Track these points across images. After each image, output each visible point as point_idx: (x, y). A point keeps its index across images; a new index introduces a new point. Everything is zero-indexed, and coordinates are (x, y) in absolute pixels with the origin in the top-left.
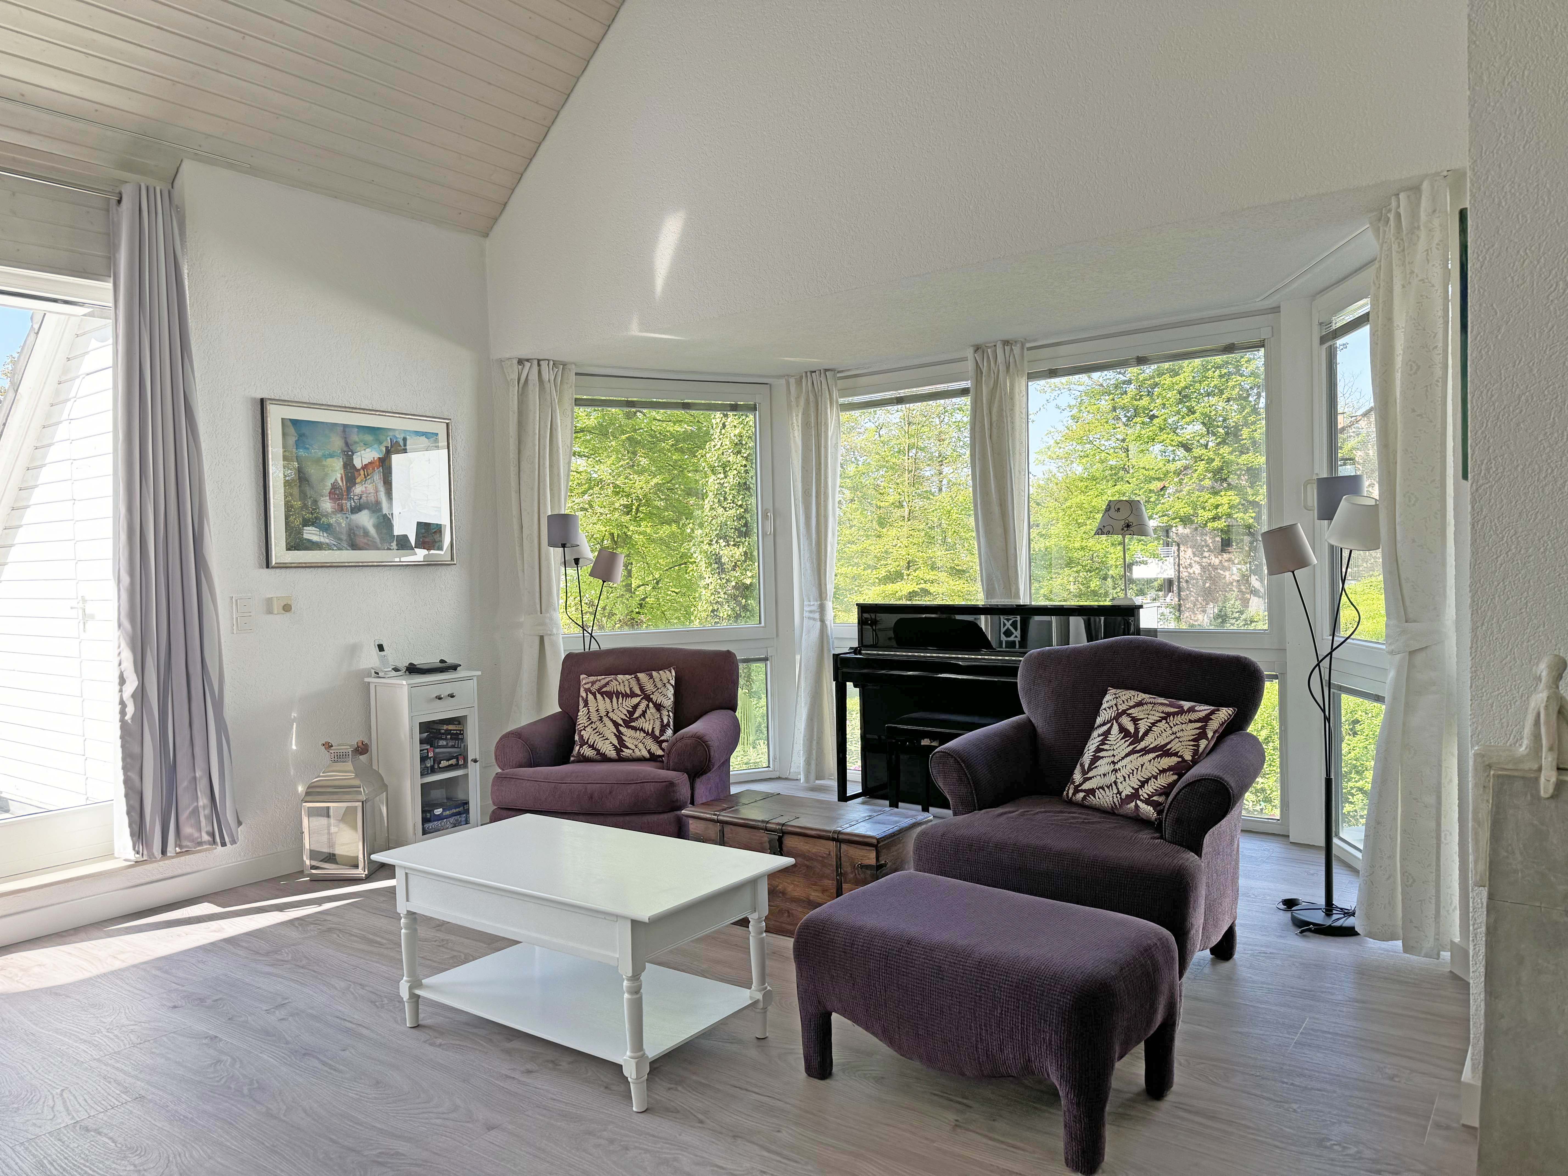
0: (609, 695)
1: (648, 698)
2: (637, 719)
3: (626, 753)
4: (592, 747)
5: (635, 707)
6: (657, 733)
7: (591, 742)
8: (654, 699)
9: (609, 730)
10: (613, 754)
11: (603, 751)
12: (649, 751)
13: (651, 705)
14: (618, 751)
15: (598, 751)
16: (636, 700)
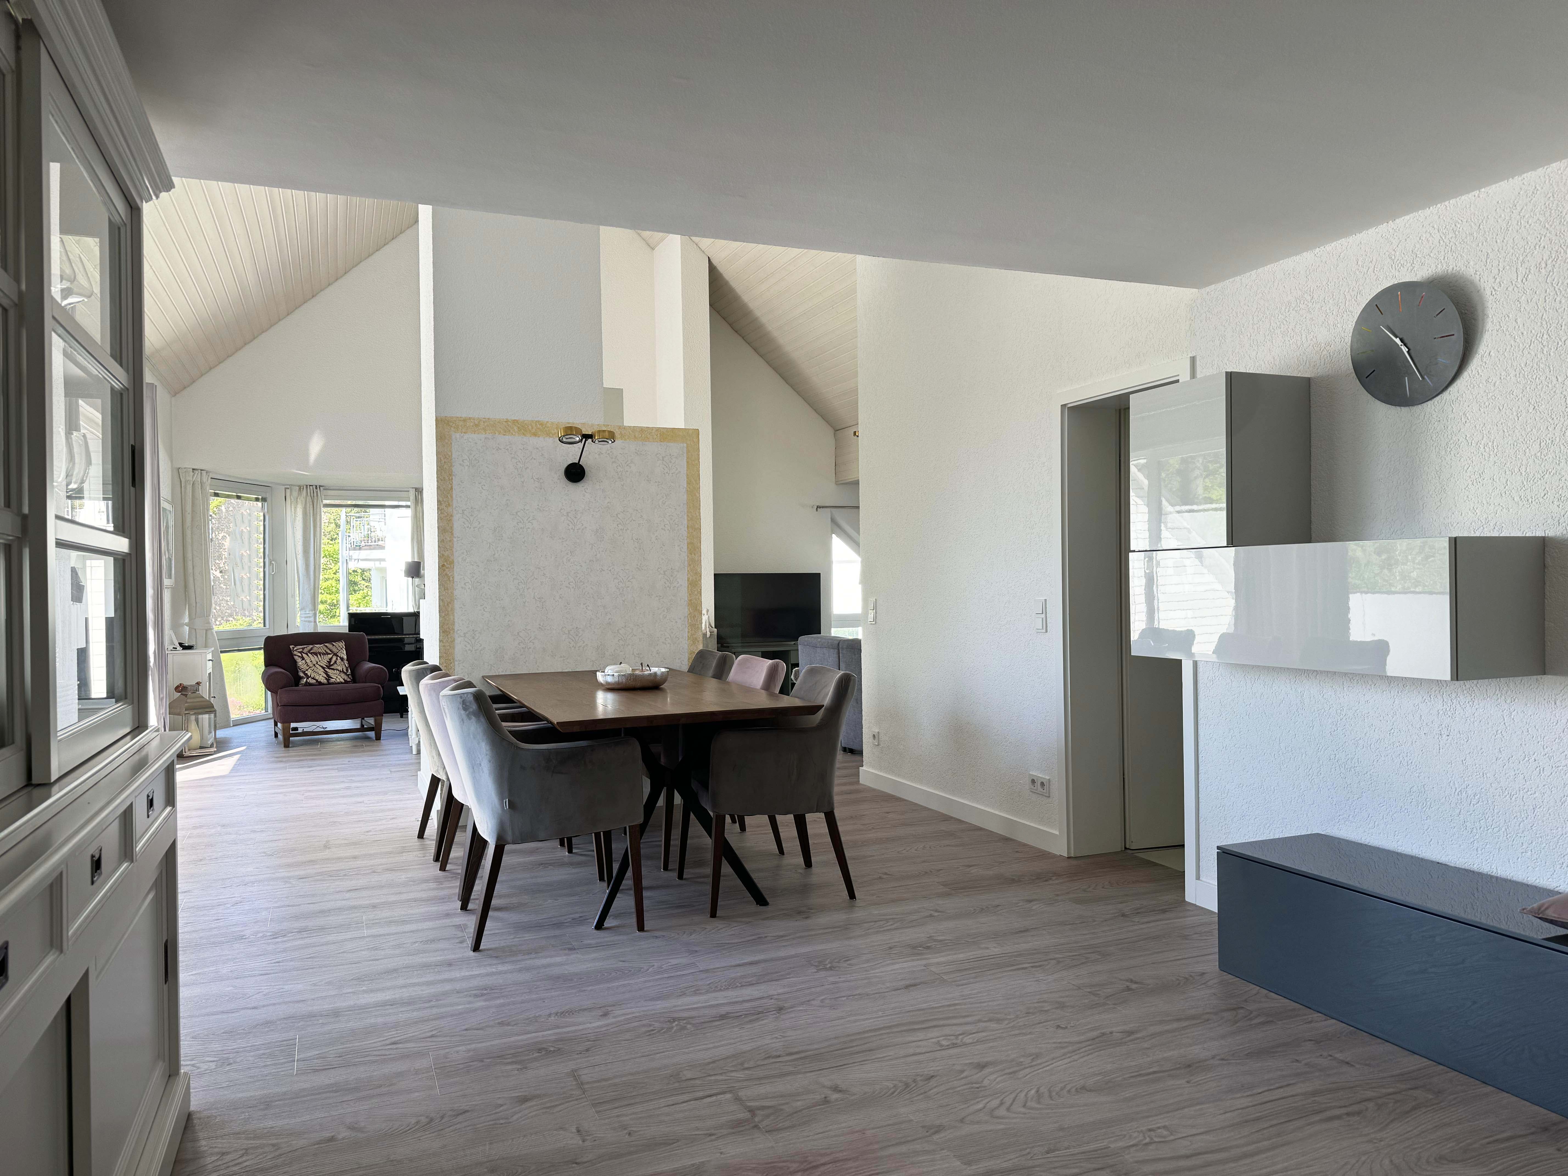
0: (316, 654)
1: (336, 655)
2: (333, 665)
3: (332, 680)
4: (313, 678)
5: (331, 659)
6: (345, 671)
7: (312, 676)
8: (339, 655)
9: (321, 671)
10: (325, 681)
11: (319, 680)
12: (344, 679)
13: (338, 658)
14: (328, 680)
15: (317, 680)
16: (330, 656)
